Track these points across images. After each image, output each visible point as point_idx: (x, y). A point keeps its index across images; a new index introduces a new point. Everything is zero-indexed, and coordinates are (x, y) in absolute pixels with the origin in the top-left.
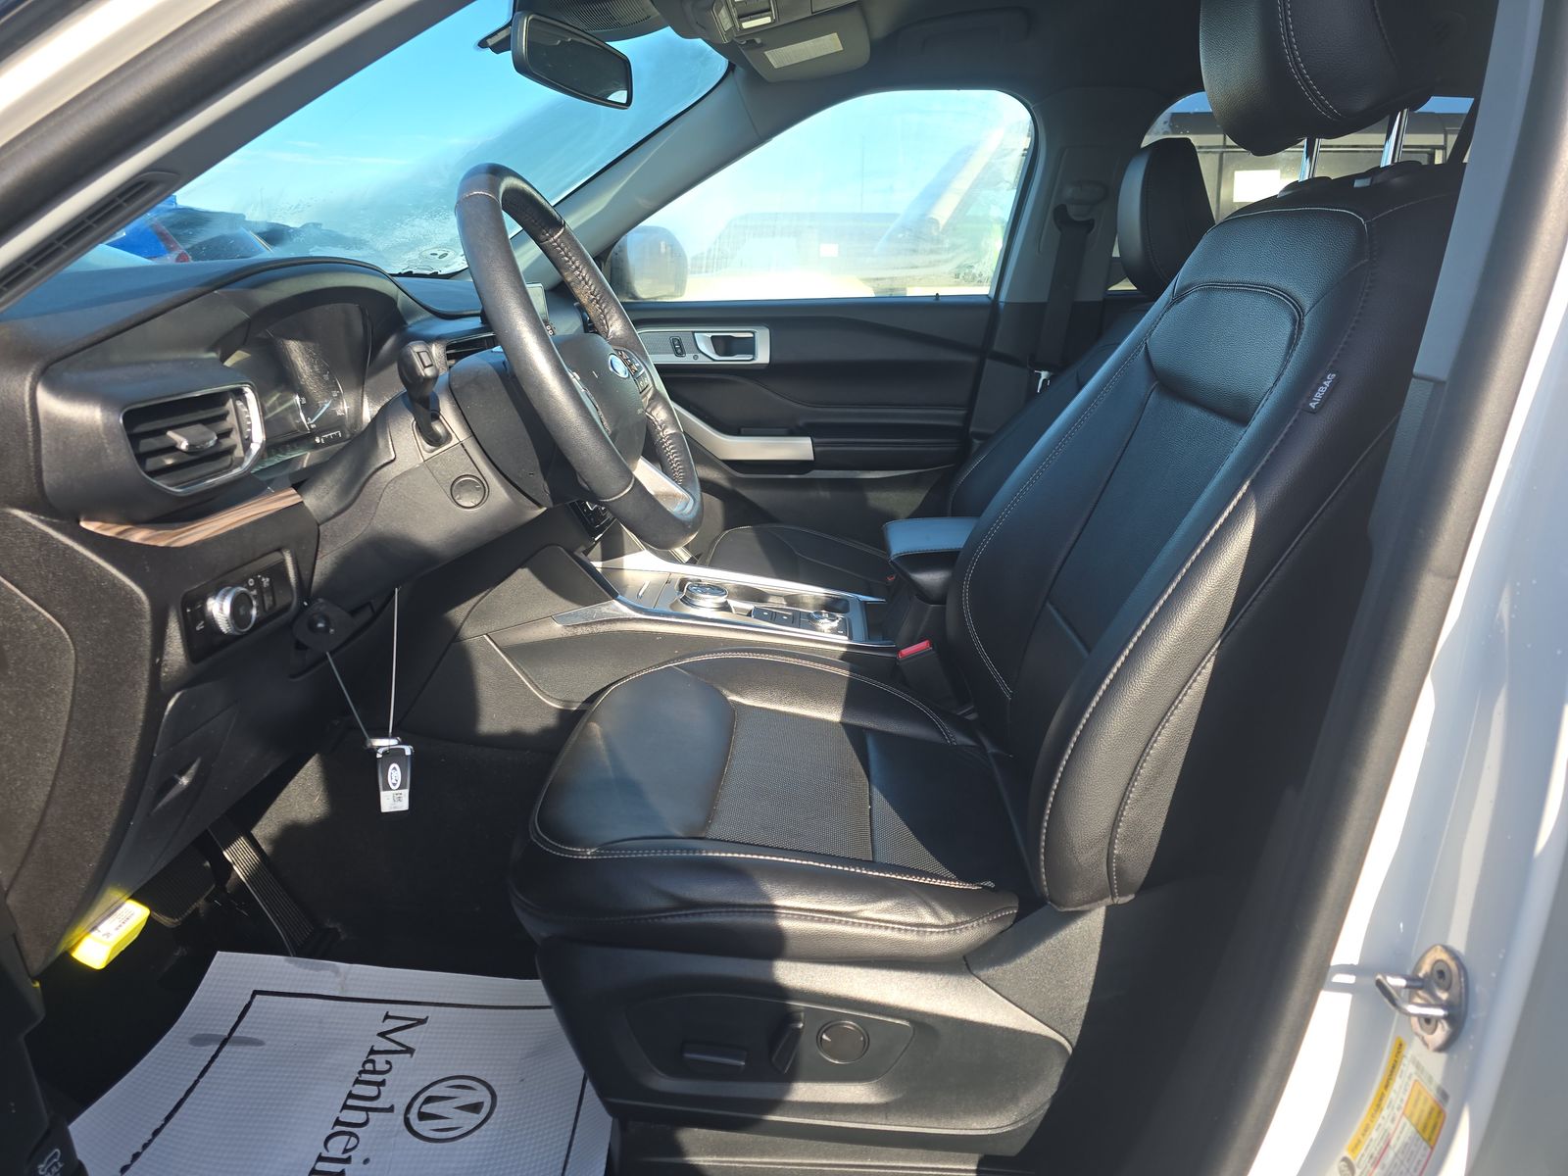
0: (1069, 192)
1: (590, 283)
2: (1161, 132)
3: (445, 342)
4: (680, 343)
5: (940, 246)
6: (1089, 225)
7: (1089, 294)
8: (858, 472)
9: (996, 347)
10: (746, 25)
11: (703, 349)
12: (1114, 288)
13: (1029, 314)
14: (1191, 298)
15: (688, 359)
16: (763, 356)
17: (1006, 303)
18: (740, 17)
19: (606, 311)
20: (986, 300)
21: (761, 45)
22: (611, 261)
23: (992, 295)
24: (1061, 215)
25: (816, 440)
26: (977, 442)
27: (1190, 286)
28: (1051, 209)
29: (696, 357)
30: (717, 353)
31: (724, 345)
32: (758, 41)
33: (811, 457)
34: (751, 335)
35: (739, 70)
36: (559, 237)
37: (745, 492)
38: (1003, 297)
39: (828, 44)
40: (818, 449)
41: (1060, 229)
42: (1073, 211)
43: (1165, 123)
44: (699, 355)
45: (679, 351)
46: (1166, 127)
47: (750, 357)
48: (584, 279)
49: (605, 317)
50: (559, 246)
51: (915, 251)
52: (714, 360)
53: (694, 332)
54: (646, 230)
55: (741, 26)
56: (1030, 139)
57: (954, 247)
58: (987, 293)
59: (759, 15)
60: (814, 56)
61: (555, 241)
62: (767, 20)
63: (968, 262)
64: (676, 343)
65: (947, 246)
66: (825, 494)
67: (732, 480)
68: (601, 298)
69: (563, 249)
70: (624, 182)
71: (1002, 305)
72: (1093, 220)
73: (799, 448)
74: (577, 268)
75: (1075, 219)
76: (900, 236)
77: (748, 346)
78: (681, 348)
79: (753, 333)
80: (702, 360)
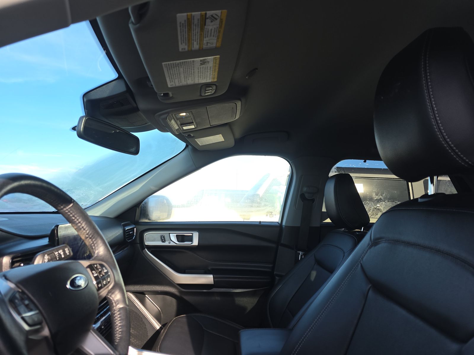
0: (305, 189)
1: (86, 229)
2: (334, 171)
3: (12, 256)
4: (164, 237)
5: (261, 205)
6: (313, 200)
7: (315, 224)
8: (232, 289)
9: (282, 242)
10: (185, 128)
11: (173, 239)
12: (324, 222)
13: (293, 230)
14: (383, 245)
15: (166, 243)
16: (195, 242)
17: (285, 226)
18: (181, 124)
19: (95, 242)
20: (277, 224)
21: (193, 137)
22: (141, 207)
23: (280, 222)
24: (303, 197)
25: (214, 276)
26: (277, 278)
27: (381, 238)
28: (299, 194)
29: (169, 243)
30: (178, 241)
31: (181, 238)
32: (192, 135)
33: (213, 283)
34: (191, 235)
35: (190, 146)
36: (69, 208)
37: (185, 297)
38: (284, 224)
39: (218, 138)
40: (215, 279)
41: (303, 201)
42: (307, 195)
43: (335, 169)
44: (171, 242)
45: (163, 240)
46: (335, 170)
47: (191, 243)
48: (83, 227)
49: (94, 245)
50: (69, 212)
51: (252, 206)
52: (177, 244)
53: (170, 233)
54: (155, 196)
55: (183, 128)
56: (290, 172)
57: (265, 205)
58: (278, 221)
59: (189, 124)
60: (214, 142)
61: (67, 210)
62: (193, 127)
63: (271, 211)
64: (163, 237)
65: (263, 205)
66: (218, 298)
67: (180, 292)
68: (92, 236)
69: (71, 214)
70: (148, 180)
71: (284, 227)
72: (314, 199)
73: (208, 279)
74: (79, 222)
75: (307, 198)
76: (247, 201)
77: (190, 239)
78: (164, 239)
79: (192, 234)
80: (172, 244)
